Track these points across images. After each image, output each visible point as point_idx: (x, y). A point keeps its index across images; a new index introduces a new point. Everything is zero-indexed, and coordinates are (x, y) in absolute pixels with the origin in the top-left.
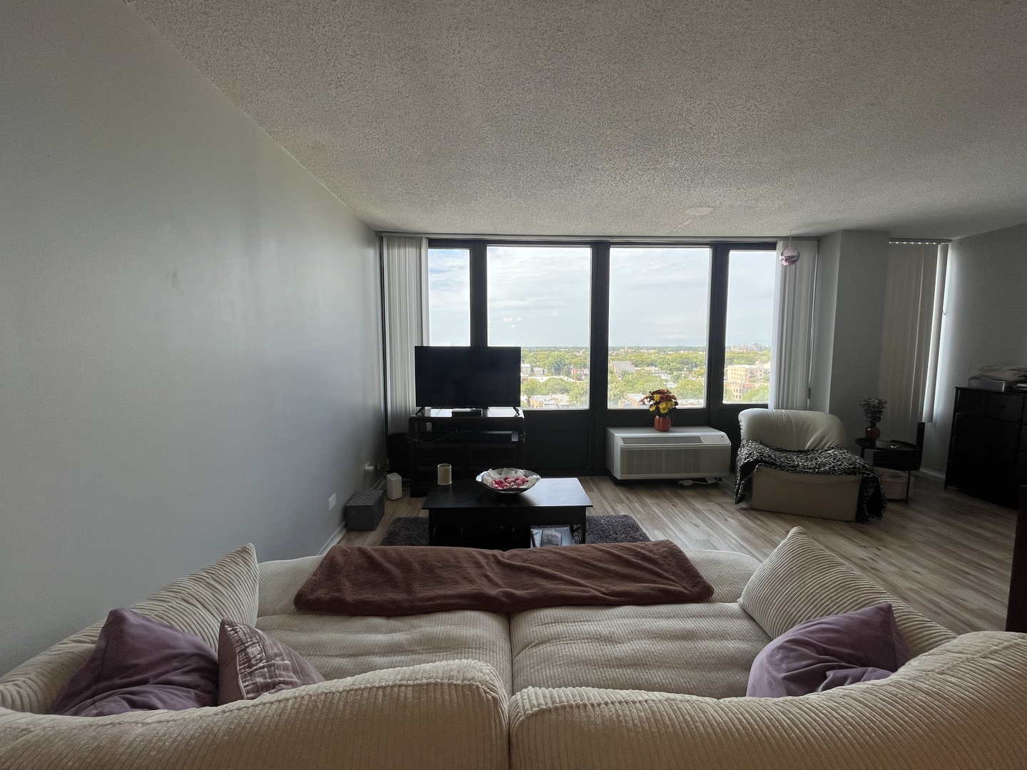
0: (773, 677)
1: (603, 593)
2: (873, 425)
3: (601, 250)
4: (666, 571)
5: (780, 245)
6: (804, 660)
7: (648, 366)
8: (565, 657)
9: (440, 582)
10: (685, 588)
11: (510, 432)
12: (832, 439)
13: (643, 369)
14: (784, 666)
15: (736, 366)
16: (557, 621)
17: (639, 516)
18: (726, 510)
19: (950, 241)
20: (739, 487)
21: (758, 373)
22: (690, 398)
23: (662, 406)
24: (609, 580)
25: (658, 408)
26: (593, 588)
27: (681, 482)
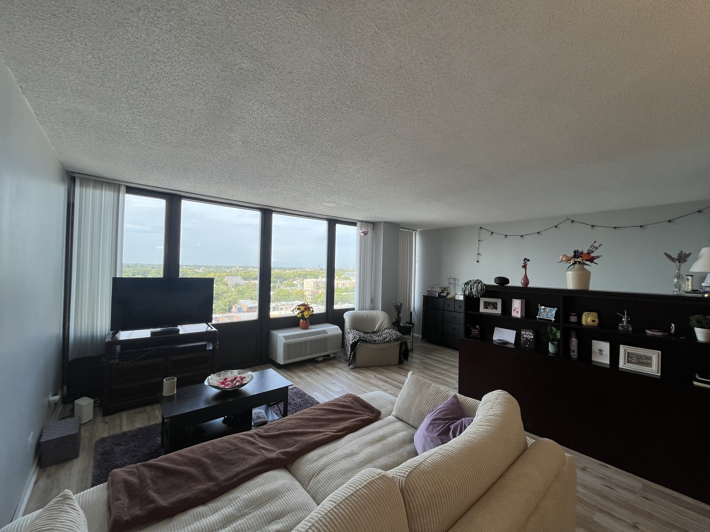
0: (432, 437)
1: (335, 432)
2: (398, 315)
3: (267, 214)
4: (357, 410)
5: (358, 224)
6: (440, 426)
7: (254, 280)
8: (338, 472)
9: (232, 463)
10: (369, 416)
11: (204, 343)
12: (386, 324)
13: (250, 282)
14: (435, 431)
15: (309, 279)
16: (321, 457)
17: (301, 386)
18: (345, 371)
19: (417, 231)
20: (350, 356)
21: (321, 284)
22: (282, 301)
23: (306, 313)
24: (333, 424)
25: (303, 315)
26: (329, 431)
27: (317, 359)
